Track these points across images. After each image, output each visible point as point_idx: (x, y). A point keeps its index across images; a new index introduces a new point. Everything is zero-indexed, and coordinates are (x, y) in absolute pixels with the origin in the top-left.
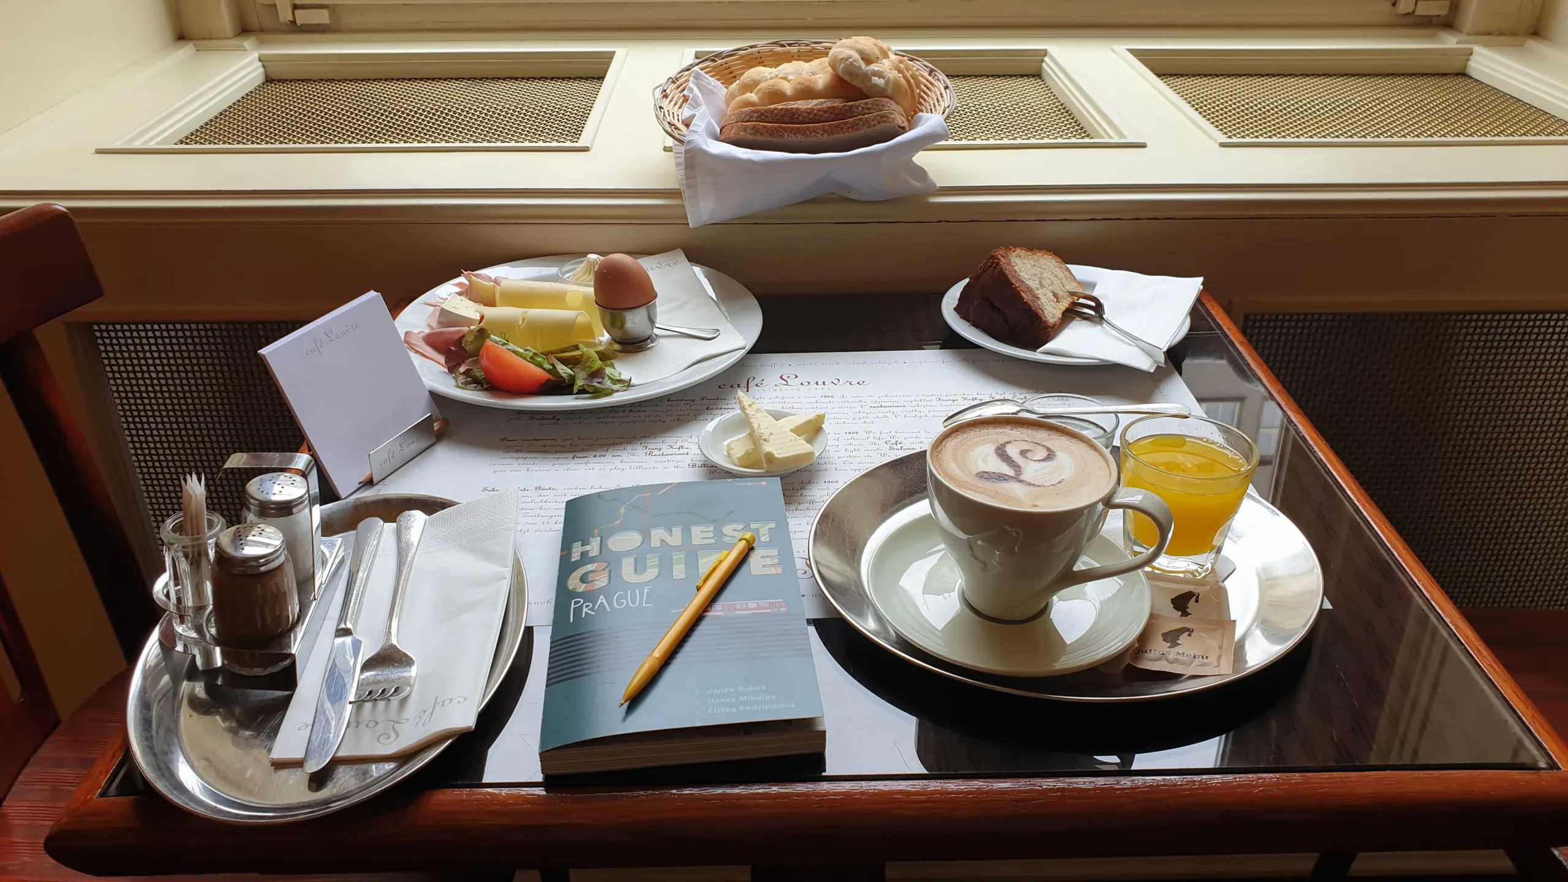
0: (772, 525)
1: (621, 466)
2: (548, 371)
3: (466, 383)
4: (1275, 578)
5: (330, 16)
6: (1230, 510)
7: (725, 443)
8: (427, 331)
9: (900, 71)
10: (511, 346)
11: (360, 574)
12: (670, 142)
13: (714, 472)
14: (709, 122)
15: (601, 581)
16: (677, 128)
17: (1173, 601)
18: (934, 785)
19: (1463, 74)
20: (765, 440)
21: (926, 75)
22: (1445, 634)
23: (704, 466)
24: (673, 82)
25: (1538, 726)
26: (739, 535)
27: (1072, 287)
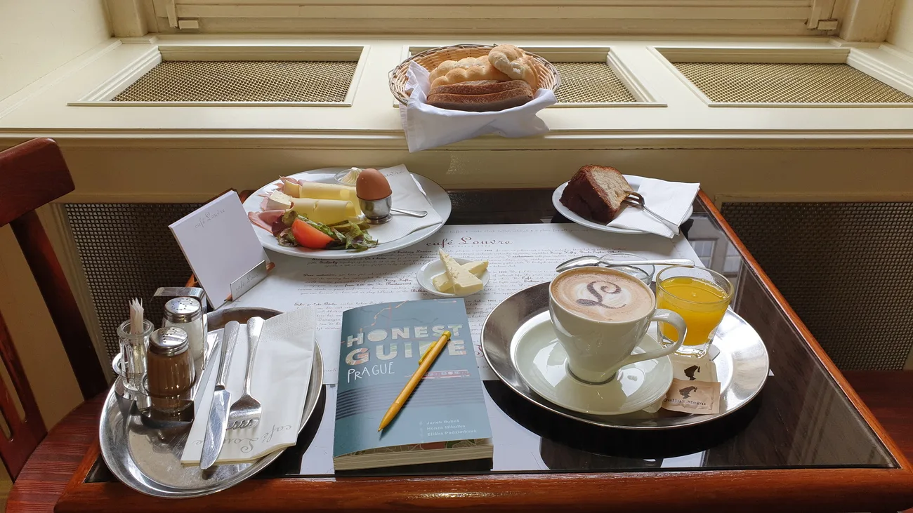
0: (461, 326)
1: (374, 291)
2: (331, 236)
3: (284, 243)
4: (742, 360)
5: (199, 25)
6: (718, 320)
7: (432, 278)
8: (261, 212)
9: (529, 65)
10: (310, 222)
11: (227, 354)
12: (397, 103)
13: (425, 294)
14: (421, 93)
15: (365, 359)
16: (402, 96)
17: (686, 371)
18: (554, 477)
19: (845, 64)
20: (455, 277)
21: (543, 66)
22: (833, 385)
23: (419, 291)
24: (399, 68)
25: (888, 444)
26: (442, 332)
27: (626, 188)
